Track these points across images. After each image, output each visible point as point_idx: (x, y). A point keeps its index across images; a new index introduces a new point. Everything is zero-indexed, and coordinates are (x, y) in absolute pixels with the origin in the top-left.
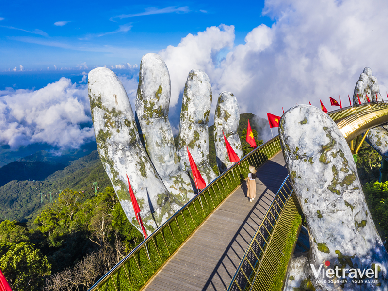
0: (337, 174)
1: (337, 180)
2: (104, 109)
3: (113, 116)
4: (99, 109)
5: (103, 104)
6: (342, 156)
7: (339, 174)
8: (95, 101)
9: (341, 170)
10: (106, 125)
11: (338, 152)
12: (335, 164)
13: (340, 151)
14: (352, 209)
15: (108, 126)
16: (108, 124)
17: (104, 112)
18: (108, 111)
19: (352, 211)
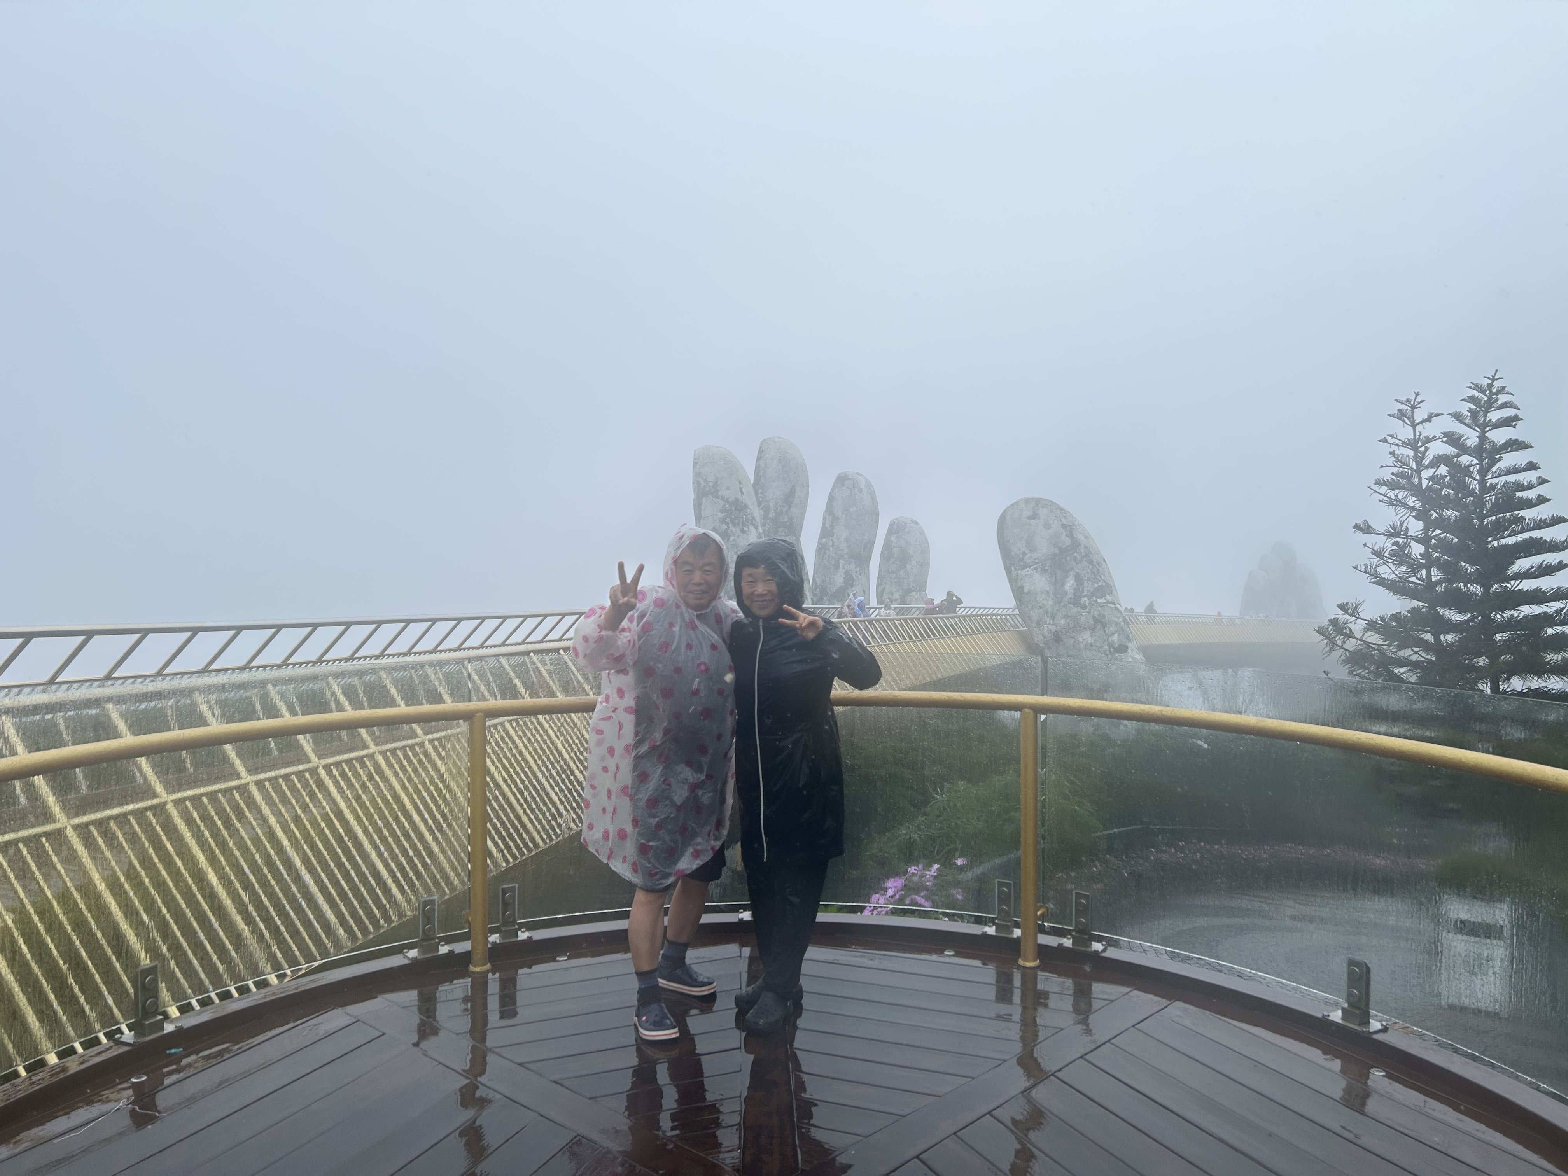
0: (1082, 584)
1: (1083, 592)
2: (723, 499)
3: (736, 509)
4: (714, 499)
5: (720, 493)
6: (1091, 562)
7: (1086, 584)
8: (707, 489)
9: (1088, 579)
10: (723, 521)
11: (1083, 557)
12: (1079, 571)
13: (1087, 555)
14: (1104, 628)
15: (727, 524)
16: (728, 520)
17: (722, 503)
18: (727, 501)
19: (1105, 631)
